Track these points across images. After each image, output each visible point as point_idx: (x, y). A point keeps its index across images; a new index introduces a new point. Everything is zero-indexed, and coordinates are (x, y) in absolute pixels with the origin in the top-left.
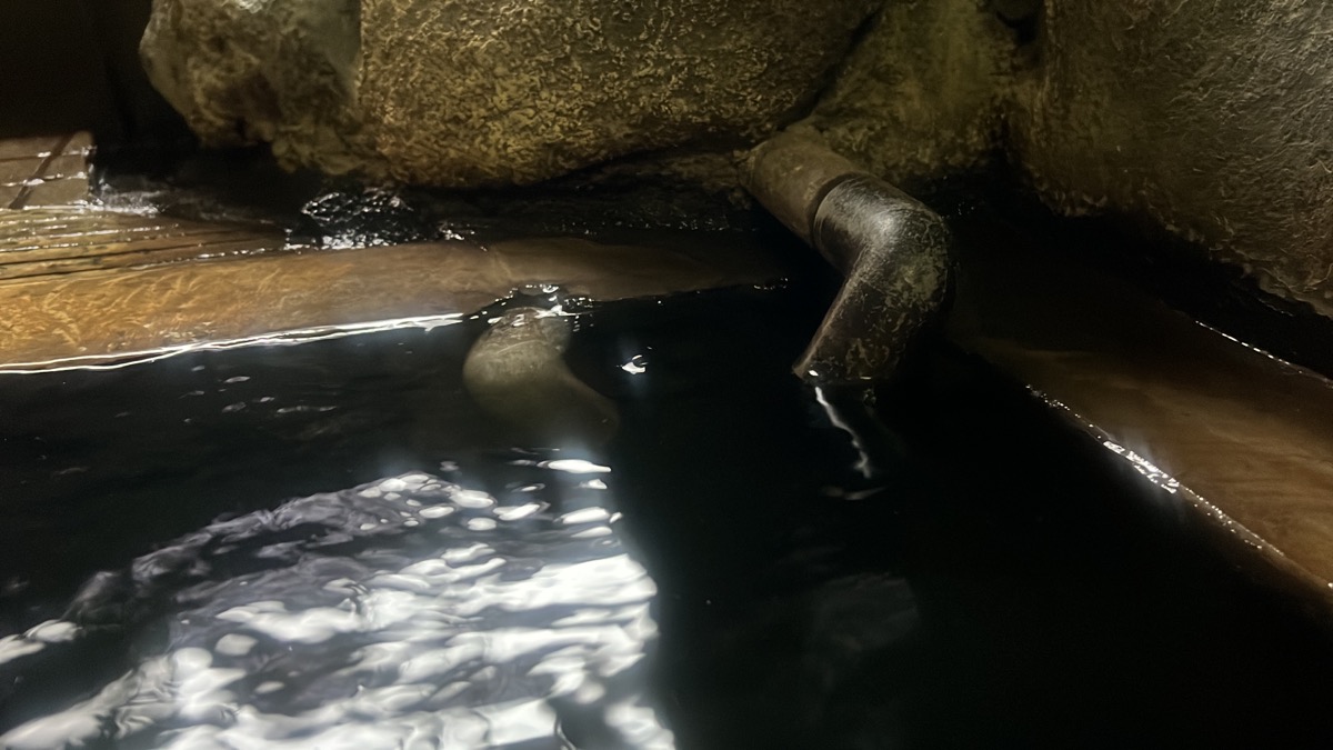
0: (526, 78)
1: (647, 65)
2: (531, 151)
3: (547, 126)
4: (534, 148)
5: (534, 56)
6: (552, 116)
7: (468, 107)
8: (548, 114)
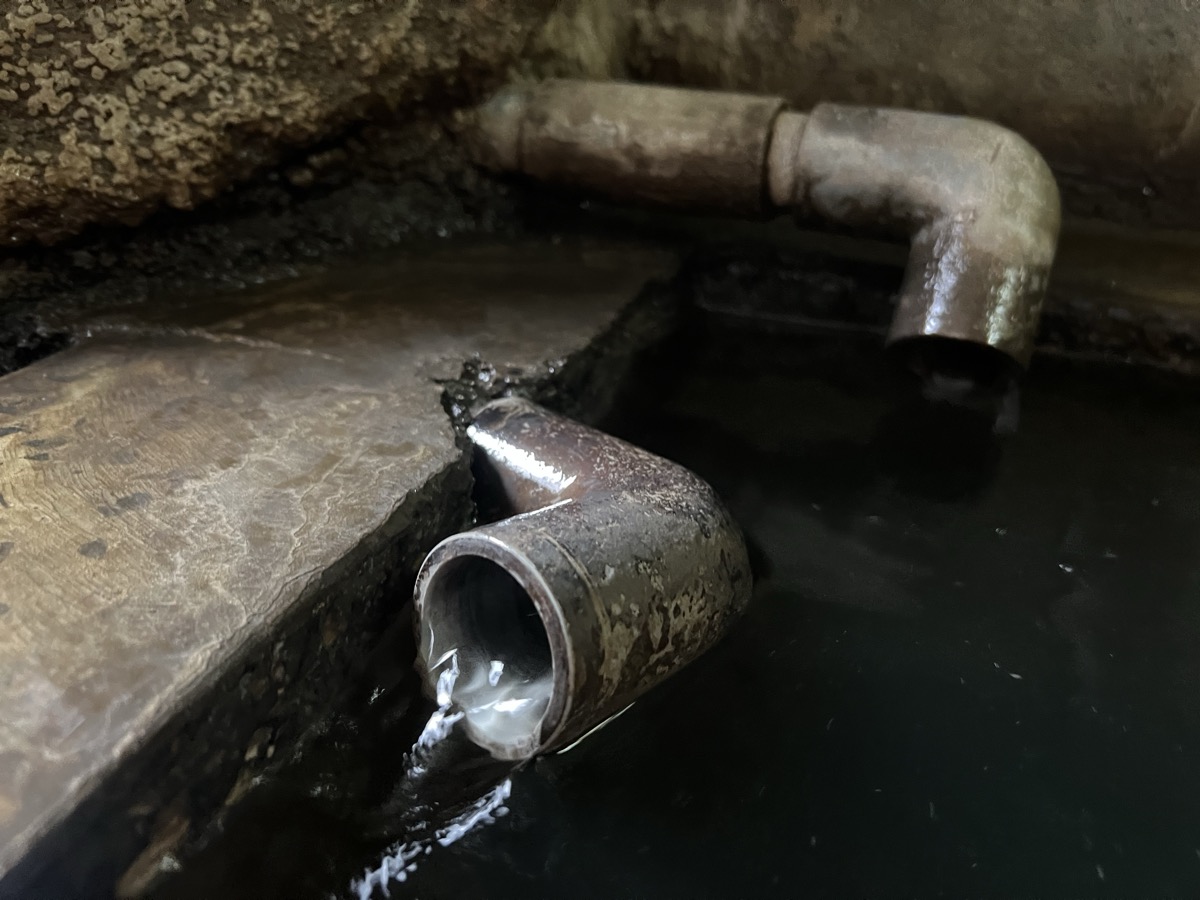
2: (207, 142)
3: (221, 90)
4: (212, 135)
6: (226, 72)
7: (21, 72)
8: (219, 70)
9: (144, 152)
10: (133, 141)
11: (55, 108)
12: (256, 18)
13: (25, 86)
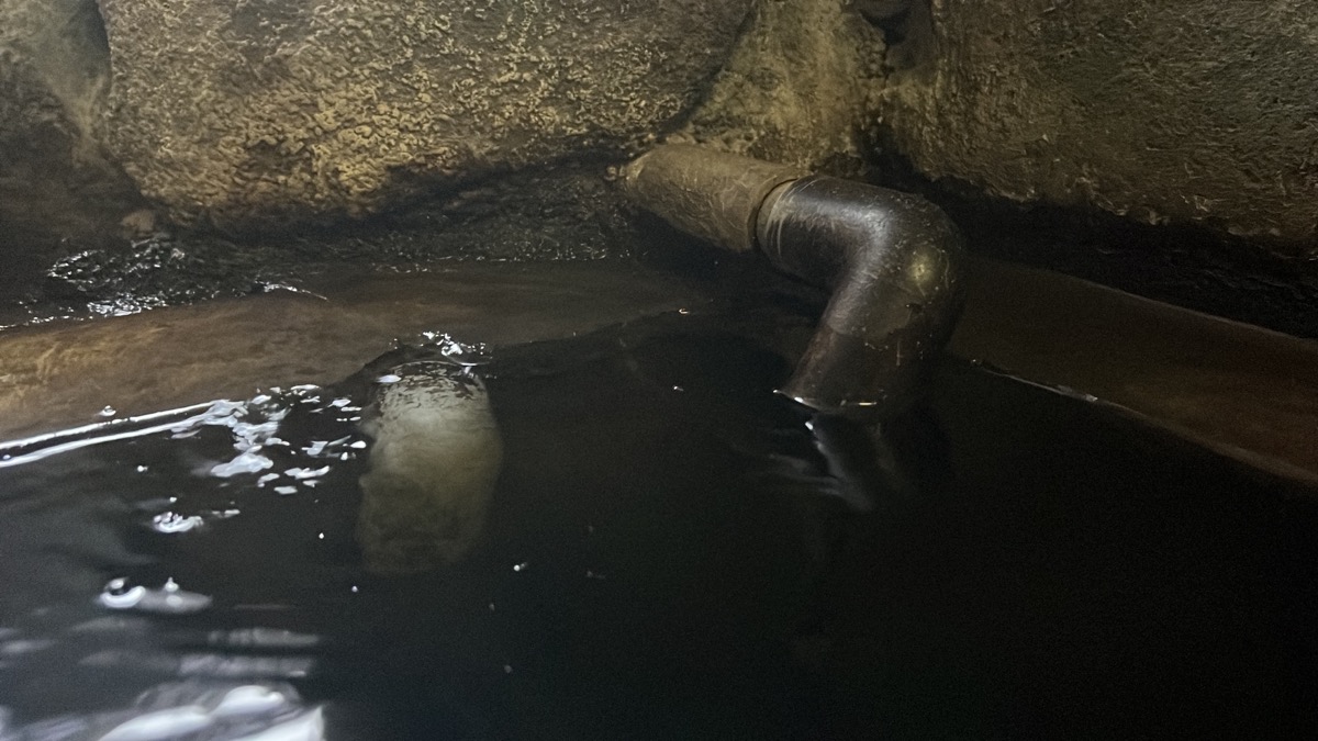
0: (358, 88)
1: (510, 70)
2: (373, 176)
3: (389, 145)
4: (375, 172)
5: (364, 63)
6: (396, 133)
7: (280, 129)
8: (389, 132)
9: (334, 180)
10: (329, 174)
11: (294, 150)
12: (420, 99)
13: (281, 137)
